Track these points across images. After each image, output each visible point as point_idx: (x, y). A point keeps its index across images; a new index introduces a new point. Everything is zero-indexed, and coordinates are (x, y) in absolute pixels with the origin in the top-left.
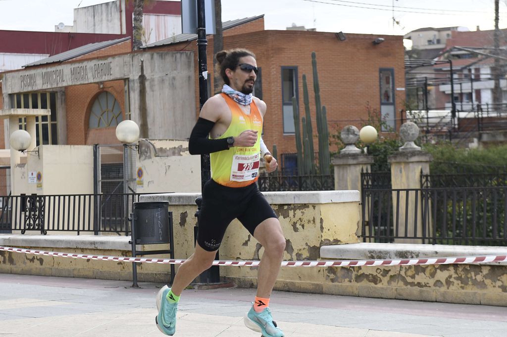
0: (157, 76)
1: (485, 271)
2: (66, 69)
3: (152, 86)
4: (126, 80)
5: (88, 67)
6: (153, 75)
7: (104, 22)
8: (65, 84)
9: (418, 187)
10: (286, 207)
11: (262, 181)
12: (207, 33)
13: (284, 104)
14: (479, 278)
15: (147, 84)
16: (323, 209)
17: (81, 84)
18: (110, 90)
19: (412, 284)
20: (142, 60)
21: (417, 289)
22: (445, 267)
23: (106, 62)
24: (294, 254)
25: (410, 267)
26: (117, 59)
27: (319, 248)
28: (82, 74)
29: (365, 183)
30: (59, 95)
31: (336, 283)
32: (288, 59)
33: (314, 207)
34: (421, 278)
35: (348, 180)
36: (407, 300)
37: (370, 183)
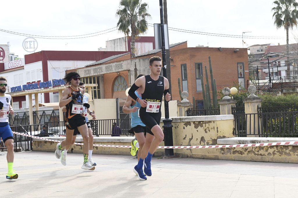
0: (142, 69)
1: (290, 148)
2: (103, 67)
4: (129, 70)
5: (112, 66)
6: (140, 68)
7: (119, 46)
8: (103, 73)
10: (201, 123)
11: (189, 112)
12: (166, 49)
13: (197, 79)
14: (287, 151)
15: (138, 71)
16: (218, 123)
17: (110, 73)
18: (122, 75)
19: (258, 155)
20: (135, 62)
21: (260, 156)
22: (272, 147)
23: (120, 63)
24: (206, 143)
25: (257, 147)
26: (125, 62)
27: (216, 140)
28: (110, 68)
29: (233, 112)
30: (100, 78)
31: (224, 155)
32: (198, 60)
33: (214, 122)
34: (261, 152)
35: (226, 111)
36: (256, 161)
37: (236, 112)
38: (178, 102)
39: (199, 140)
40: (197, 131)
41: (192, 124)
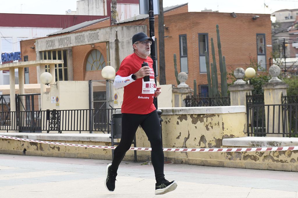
0: (125, 40)
2: (73, 36)
3: (122, 46)
4: (108, 42)
5: (85, 35)
6: (123, 39)
7: (94, 8)
8: (72, 45)
9: (280, 103)
10: (202, 116)
11: (188, 101)
12: (154, 13)
13: (200, 55)
15: (120, 45)
16: (224, 117)
17: (81, 45)
18: (98, 48)
19: (277, 161)
20: (117, 30)
21: (280, 163)
23: (95, 32)
24: (207, 144)
26: (102, 30)
27: (222, 140)
28: (82, 39)
29: (249, 102)
30: (68, 52)
31: (232, 161)
32: (202, 29)
33: (218, 116)
34: (282, 157)
35: (239, 100)
36: (274, 170)
37: (251, 101)
38: (174, 87)
39: (198, 139)
40: (196, 127)
41: (189, 117)
